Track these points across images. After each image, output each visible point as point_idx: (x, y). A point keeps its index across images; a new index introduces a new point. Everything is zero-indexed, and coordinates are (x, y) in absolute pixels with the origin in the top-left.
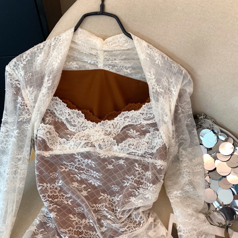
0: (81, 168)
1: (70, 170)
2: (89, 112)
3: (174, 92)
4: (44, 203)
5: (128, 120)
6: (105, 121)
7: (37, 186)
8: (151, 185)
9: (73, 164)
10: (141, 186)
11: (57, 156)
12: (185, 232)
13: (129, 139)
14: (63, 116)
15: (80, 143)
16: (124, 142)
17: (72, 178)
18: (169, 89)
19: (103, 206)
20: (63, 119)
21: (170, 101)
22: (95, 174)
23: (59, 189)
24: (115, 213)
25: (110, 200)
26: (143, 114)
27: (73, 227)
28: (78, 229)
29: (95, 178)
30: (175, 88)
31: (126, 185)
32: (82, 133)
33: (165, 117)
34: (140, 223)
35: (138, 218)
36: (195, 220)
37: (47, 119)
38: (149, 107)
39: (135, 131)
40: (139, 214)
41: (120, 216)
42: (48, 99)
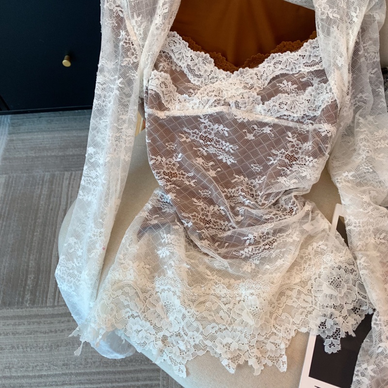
0: (208, 138)
1: (193, 141)
2: (220, 56)
3: (355, 19)
4: (159, 181)
5: (280, 66)
6: (245, 70)
7: (149, 159)
8: (311, 158)
9: (197, 132)
10: (294, 162)
11: (177, 118)
12: (358, 225)
13: (280, 95)
14: (182, 61)
15: (208, 100)
16: (272, 98)
17: (196, 151)
18: (347, 15)
19: (237, 190)
20: (183, 65)
21: (348, 34)
22: (228, 146)
23: (178, 165)
24: (256, 199)
25: (247, 184)
26: (303, 57)
27: (198, 212)
28: (205, 217)
29: (228, 153)
30: (358, 11)
31: (272, 164)
32: (211, 86)
33: (339, 58)
34: (291, 211)
35: (290, 204)
36: (372, 210)
37: (162, 64)
38: (313, 46)
39: (290, 83)
40: (290, 198)
41: (263, 202)
42: (163, 33)
